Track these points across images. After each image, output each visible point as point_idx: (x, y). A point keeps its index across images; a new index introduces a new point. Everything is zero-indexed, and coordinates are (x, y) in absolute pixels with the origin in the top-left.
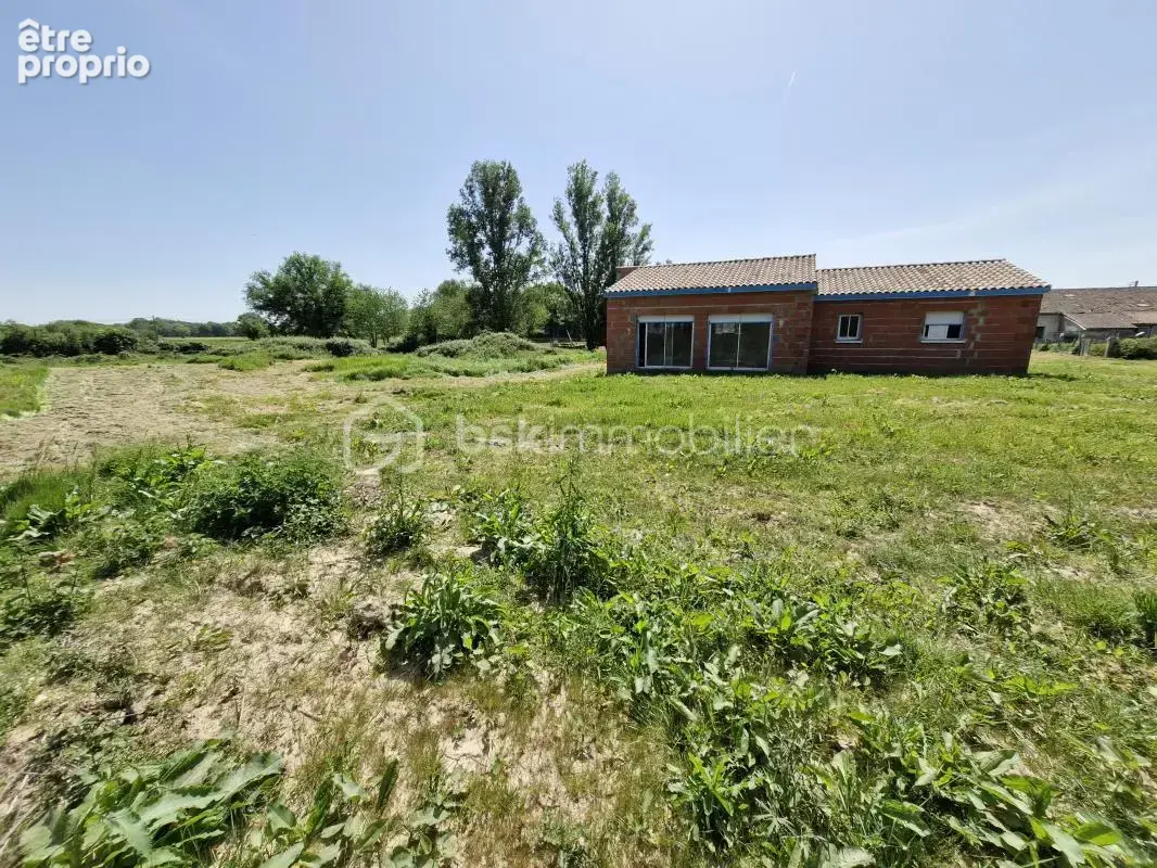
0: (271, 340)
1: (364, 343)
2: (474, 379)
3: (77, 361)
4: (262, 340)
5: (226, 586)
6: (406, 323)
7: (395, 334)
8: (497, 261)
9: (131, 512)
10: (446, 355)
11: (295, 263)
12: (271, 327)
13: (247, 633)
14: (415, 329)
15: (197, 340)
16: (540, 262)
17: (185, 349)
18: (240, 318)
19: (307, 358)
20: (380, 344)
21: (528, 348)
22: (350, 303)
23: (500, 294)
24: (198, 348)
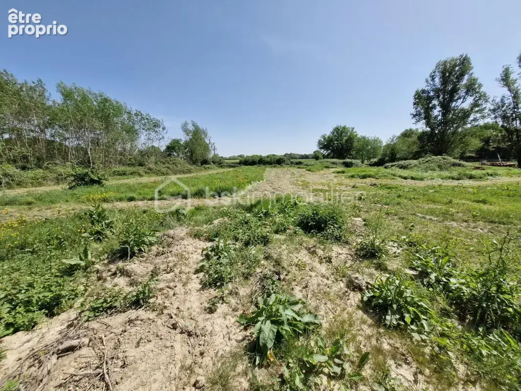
0: (323, 160)
1: (359, 161)
2: (416, 181)
3: (272, 167)
4: (320, 160)
5: (305, 248)
6: (381, 152)
7: (374, 157)
8: (444, 115)
9: (282, 215)
10: (400, 168)
11: (337, 130)
12: (324, 155)
13: (311, 268)
14: (385, 155)
15: (300, 160)
16: (481, 111)
17: (297, 164)
18: (314, 152)
19: (335, 168)
20: (366, 162)
21: (459, 165)
22: (355, 144)
23: (443, 133)
24: (300, 163)
